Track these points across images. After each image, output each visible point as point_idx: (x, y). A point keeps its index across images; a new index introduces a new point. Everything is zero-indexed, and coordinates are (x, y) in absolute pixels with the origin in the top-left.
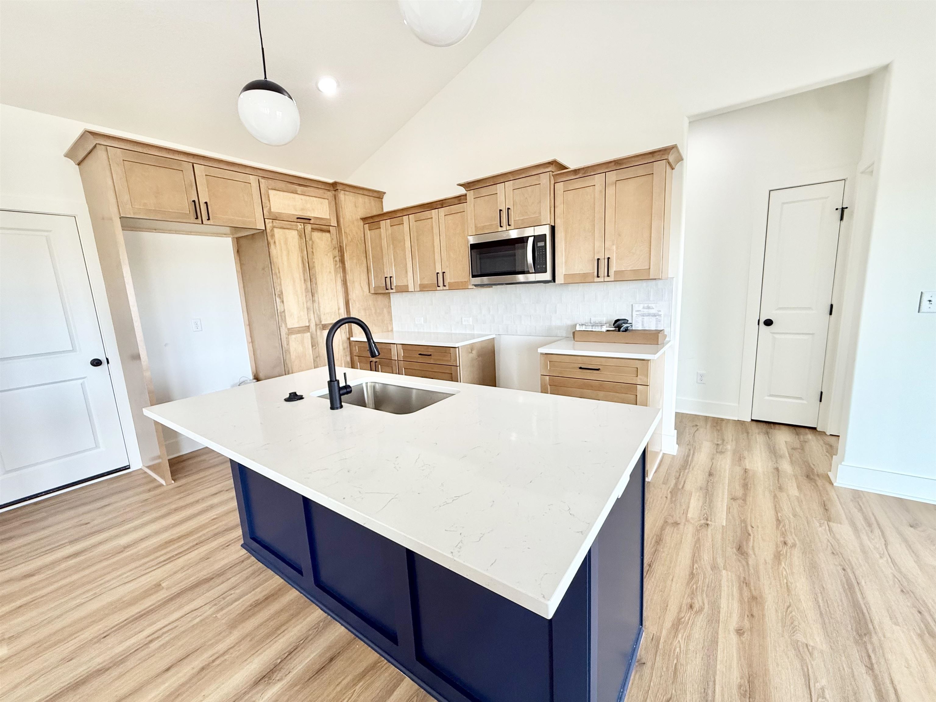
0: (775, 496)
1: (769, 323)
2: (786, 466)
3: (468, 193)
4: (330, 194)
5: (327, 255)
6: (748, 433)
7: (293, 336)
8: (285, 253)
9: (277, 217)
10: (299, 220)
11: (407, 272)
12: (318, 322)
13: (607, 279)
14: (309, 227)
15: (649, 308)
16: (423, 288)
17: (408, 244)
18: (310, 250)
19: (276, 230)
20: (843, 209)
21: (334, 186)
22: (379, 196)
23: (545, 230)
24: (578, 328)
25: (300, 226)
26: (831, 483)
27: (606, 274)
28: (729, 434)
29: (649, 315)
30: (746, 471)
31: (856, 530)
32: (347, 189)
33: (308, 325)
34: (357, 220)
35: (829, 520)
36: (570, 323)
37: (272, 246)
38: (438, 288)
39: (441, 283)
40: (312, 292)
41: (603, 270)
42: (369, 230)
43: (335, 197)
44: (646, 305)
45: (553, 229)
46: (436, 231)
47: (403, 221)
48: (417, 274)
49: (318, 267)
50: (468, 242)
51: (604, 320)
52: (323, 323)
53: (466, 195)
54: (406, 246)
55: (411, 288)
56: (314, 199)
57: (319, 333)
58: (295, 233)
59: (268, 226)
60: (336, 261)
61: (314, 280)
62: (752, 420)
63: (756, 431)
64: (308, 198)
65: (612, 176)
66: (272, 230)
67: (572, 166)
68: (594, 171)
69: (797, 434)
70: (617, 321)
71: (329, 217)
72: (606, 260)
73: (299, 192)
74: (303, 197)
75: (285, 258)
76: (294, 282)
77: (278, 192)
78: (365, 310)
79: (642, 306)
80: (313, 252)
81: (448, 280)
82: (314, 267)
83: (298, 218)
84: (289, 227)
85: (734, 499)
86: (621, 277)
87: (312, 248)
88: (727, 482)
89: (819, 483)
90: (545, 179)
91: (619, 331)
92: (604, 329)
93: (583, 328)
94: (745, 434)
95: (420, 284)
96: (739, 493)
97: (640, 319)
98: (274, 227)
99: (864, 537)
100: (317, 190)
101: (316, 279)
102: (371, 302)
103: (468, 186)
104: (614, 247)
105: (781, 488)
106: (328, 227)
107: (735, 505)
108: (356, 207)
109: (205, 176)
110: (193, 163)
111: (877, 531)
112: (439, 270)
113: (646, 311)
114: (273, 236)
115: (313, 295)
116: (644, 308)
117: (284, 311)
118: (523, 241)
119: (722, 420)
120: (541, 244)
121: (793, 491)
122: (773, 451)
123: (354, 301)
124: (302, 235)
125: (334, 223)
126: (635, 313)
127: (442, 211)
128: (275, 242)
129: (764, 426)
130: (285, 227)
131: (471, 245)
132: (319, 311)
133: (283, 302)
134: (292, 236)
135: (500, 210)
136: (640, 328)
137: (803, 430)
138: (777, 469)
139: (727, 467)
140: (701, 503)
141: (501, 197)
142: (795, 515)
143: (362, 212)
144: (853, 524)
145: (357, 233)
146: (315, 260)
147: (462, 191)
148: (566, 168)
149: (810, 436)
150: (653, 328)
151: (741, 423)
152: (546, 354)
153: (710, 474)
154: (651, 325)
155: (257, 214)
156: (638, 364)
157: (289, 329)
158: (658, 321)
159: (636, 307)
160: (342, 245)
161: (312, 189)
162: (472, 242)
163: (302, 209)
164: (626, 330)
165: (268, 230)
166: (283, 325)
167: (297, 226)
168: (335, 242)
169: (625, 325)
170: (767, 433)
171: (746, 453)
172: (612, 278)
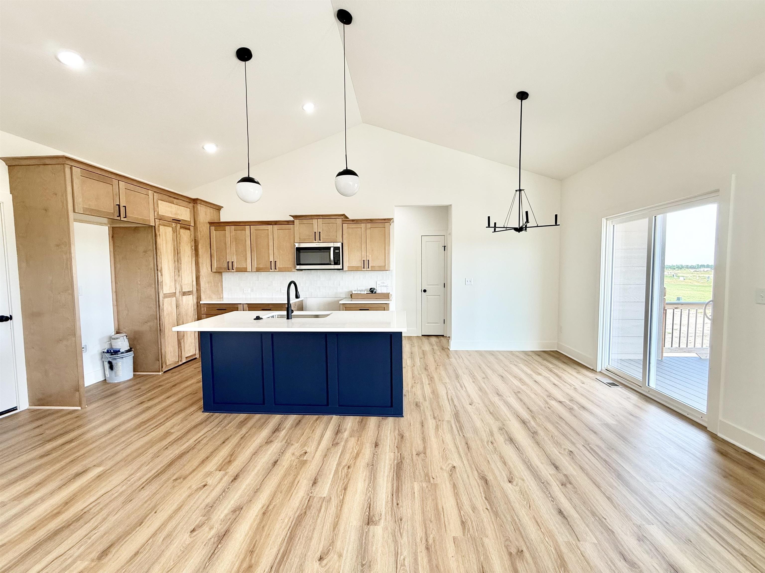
0: (433, 356)
1: (425, 291)
2: (435, 347)
3: (295, 220)
4: (191, 205)
5: (188, 245)
6: (421, 340)
7: (166, 299)
8: (164, 242)
9: (162, 218)
10: (174, 221)
11: (246, 259)
12: (181, 290)
13: (368, 269)
14: (179, 226)
15: (383, 283)
16: (258, 270)
17: (248, 242)
18: (178, 241)
19: (161, 227)
20: (445, 246)
21: (195, 201)
22: (218, 208)
23: (339, 245)
24: (354, 292)
25: (174, 225)
26: (449, 350)
27: (367, 267)
28: (415, 341)
29: (383, 286)
30: (423, 350)
31: (456, 360)
32: (202, 203)
33: (175, 292)
34: (206, 223)
35: (449, 358)
36: (347, 290)
37: (158, 237)
38: (271, 270)
39: (273, 268)
40: (178, 269)
41: (366, 265)
42: (215, 230)
43: (194, 207)
44: (382, 282)
45: (342, 244)
46: (271, 237)
47: (245, 228)
48: (254, 261)
49: (182, 252)
50: (295, 246)
51: (364, 289)
52: (183, 291)
53: (294, 221)
54: (247, 243)
55: (249, 269)
56: (183, 208)
57: (180, 298)
58: (170, 229)
59: (157, 224)
60: (192, 249)
61: (180, 261)
62: (422, 335)
63: (424, 339)
64: (179, 206)
65: (369, 225)
66: (159, 227)
67: (350, 218)
68: (361, 222)
69: (438, 338)
70: (371, 289)
71: (189, 220)
72: (367, 261)
73: (175, 203)
74: (176, 206)
75: (164, 245)
76: (168, 262)
77: (163, 202)
78: (208, 283)
79: (380, 282)
80: (180, 242)
81: (278, 265)
82: (180, 252)
83: (173, 220)
84: (168, 225)
85: (421, 358)
86: (374, 269)
87: (180, 240)
88: (417, 354)
89: (446, 350)
90: (339, 221)
91: (372, 293)
92: (366, 292)
93: (356, 292)
94: (420, 341)
95: (256, 268)
96: (423, 356)
97: (380, 287)
98: (160, 224)
99: (458, 360)
100: (184, 202)
101: (181, 261)
102: (212, 278)
103: (295, 217)
104: (370, 256)
105: (435, 353)
106: (189, 226)
107: (422, 360)
108: (206, 215)
109: (124, 189)
110: (119, 180)
111: (461, 359)
112: (271, 259)
113: (382, 284)
114: (159, 230)
115: (179, 271)
116: (381, 283)
117: (162, 282)
118: (329, 248)
119: (411, 336)
120: (338, 251)
121: (439, 353)
122: (431, 344)
123: (203, 276)
124: (175, 231)
125: (192, 224)
126: (377, 285)
127: (275, 227)
128: (160, 235)
129: (426, 337)
130: (166, 225)
131: (296, 248)
132: (182, 283)
133: (162, 275)
134: (169, 230)
135: (315, 232)
136: (380, 292)
137: (440, 337)
138: (433, 349)
139: (417, 350)
140: (411, 361)
141: (315, 226)
142: (440, 359)
143: (208, 219)
144: (455, 358)
145: (206, 232)
146: (181, 248)
147: (292, 219)
148: (348, 218)
149: (442, 338)
150: (385, 292)
151: (418, 337)
152: (343, 304)
153: (412, 353)
154: (384, 291)
155: (151, 216)
156: (385, 306)
157: (164, 294)
158: (387, 289)
159: (378, 283)
160: (197, 239)
161: (181, 201)
162: (297, 246)
163: (176, 214)
164: (375, 293)
165: (157, 227)
166: (161, 291)
167: (172, 224)
168: (192, 236)
169: (375, 291)
170: (428, 339)
171: (422, 346)
172: (370, 269)
